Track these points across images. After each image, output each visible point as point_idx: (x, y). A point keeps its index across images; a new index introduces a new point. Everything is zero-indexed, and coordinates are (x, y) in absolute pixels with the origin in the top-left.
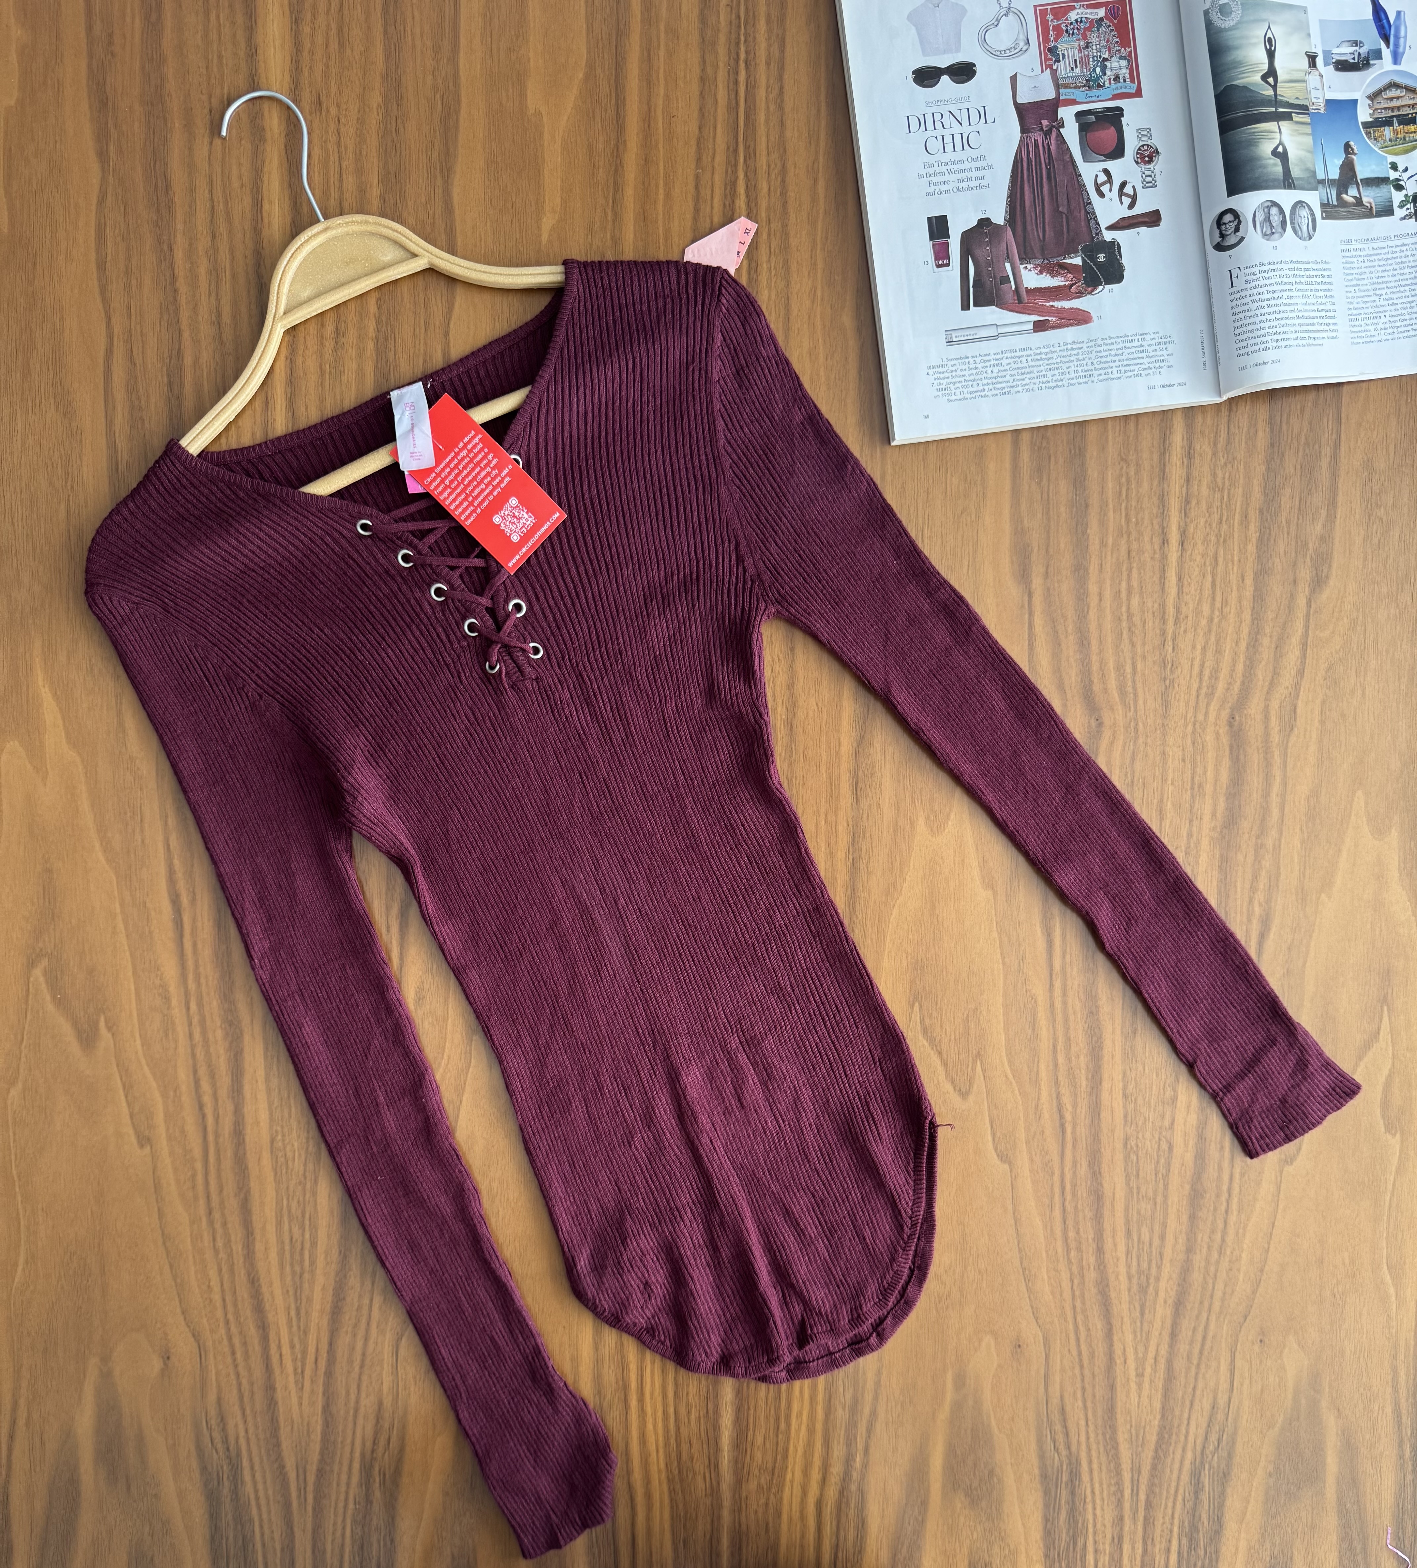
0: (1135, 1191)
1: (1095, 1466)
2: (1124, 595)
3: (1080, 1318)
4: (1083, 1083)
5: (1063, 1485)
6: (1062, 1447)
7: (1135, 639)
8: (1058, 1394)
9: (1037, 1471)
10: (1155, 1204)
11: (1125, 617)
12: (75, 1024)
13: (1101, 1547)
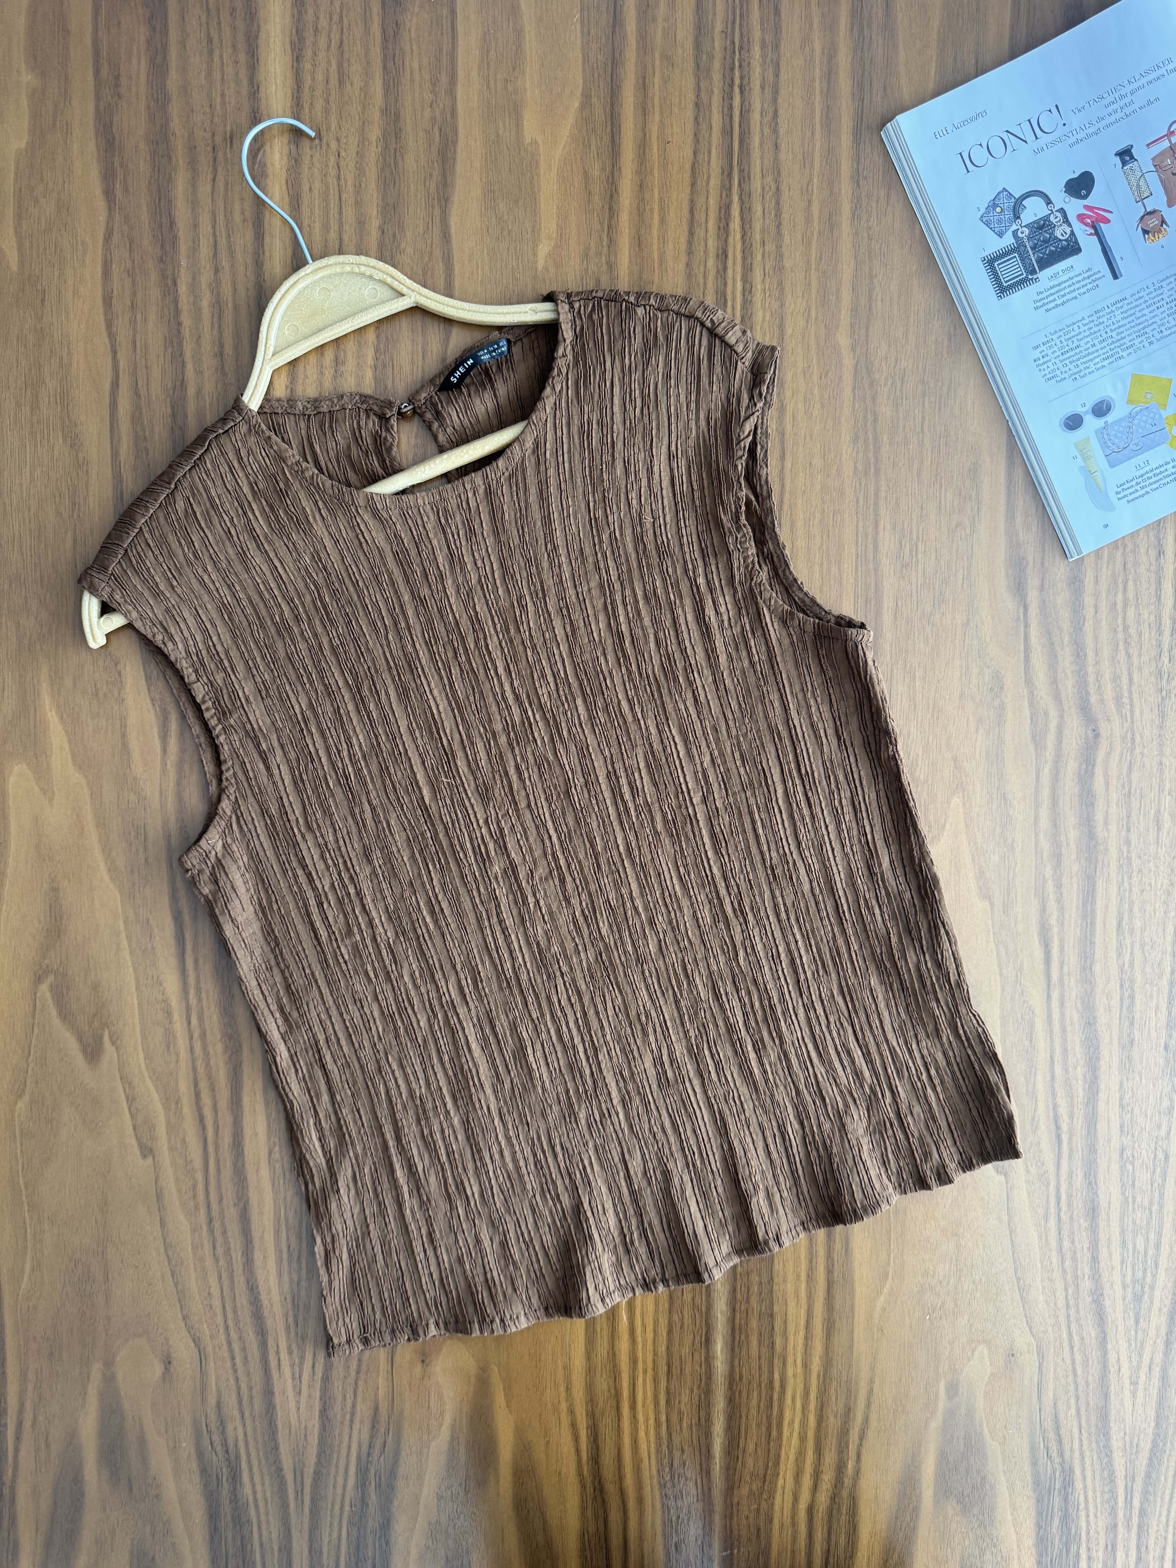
0: (1130, 1200)
1: (1089, 1474)
2: (1119, 607)
3: (1074, 1326)
4: (1080, 1093)
5: (1056, 1493)
6: (1055, 1454)
7: (1131, 651)
8: (1051, 1403)
9: (1029, 1479)
10: (1151, 1213)
11: (1120, 629)
12: (80, 1039)
13: (1094, 1555)
